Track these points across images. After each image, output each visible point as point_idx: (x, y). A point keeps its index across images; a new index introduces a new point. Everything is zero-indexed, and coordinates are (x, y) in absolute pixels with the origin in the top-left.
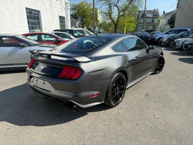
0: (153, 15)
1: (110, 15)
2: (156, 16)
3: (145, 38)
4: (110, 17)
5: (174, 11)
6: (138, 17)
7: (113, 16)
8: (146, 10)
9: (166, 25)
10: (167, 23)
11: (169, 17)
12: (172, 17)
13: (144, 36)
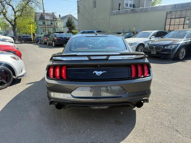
0: (52, 17)
1: (4, 15)
2: (55, 18)
3: (65, 39)
4: (5, 17)
5: (69, 15)
6: (35, 18)
7: (8, 15)
8: (45, 12)
9: (64, 27)
10: (66, 25)
11: (66, 21)
12: (68, 21)
13: (63, 37)
